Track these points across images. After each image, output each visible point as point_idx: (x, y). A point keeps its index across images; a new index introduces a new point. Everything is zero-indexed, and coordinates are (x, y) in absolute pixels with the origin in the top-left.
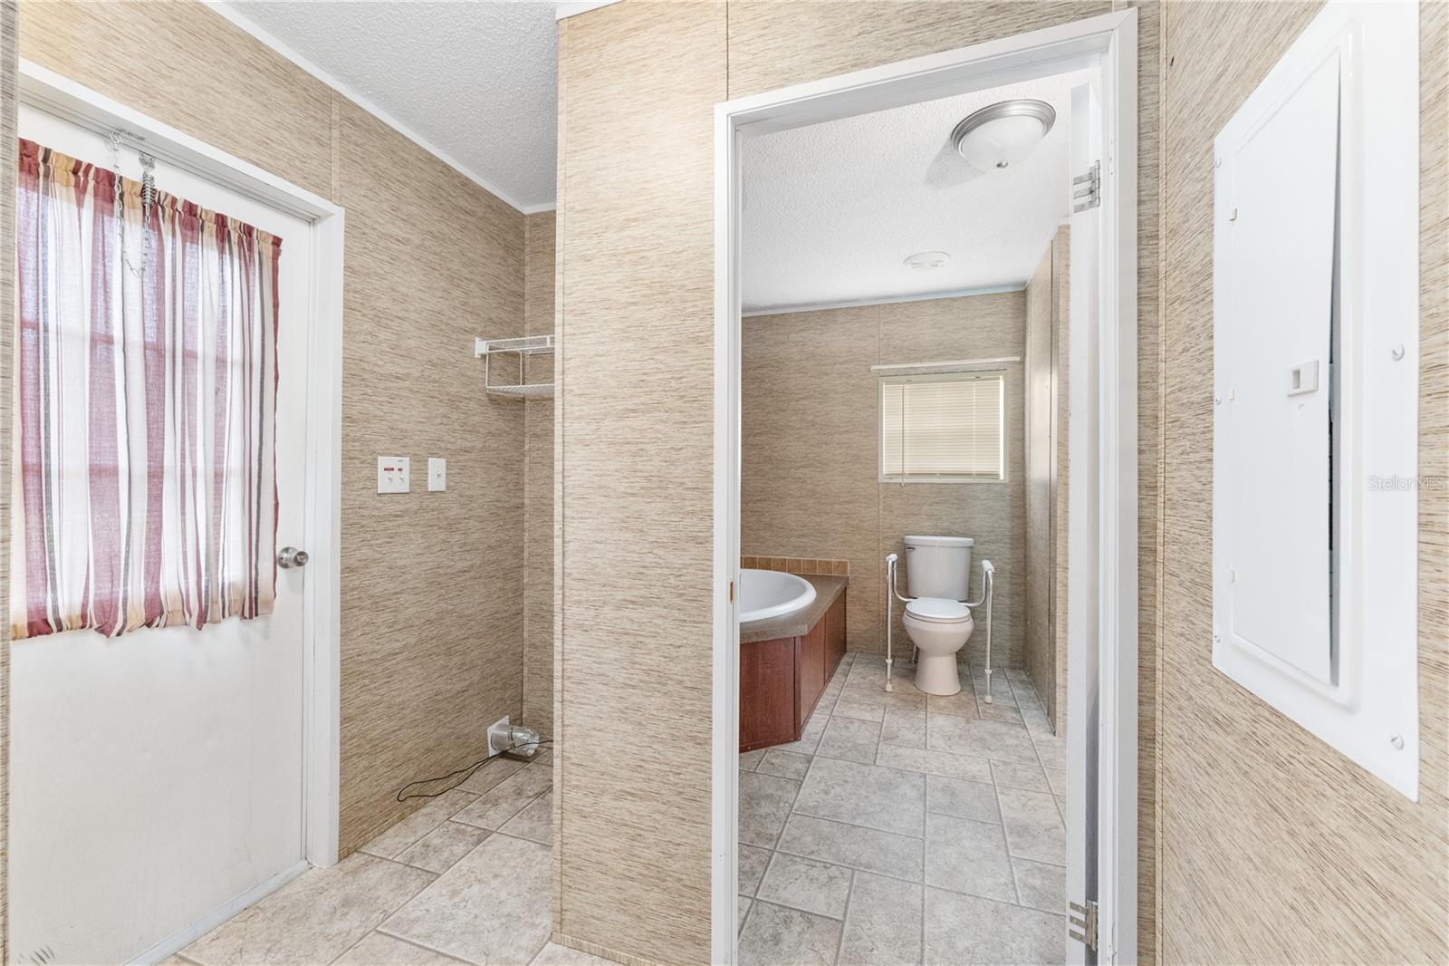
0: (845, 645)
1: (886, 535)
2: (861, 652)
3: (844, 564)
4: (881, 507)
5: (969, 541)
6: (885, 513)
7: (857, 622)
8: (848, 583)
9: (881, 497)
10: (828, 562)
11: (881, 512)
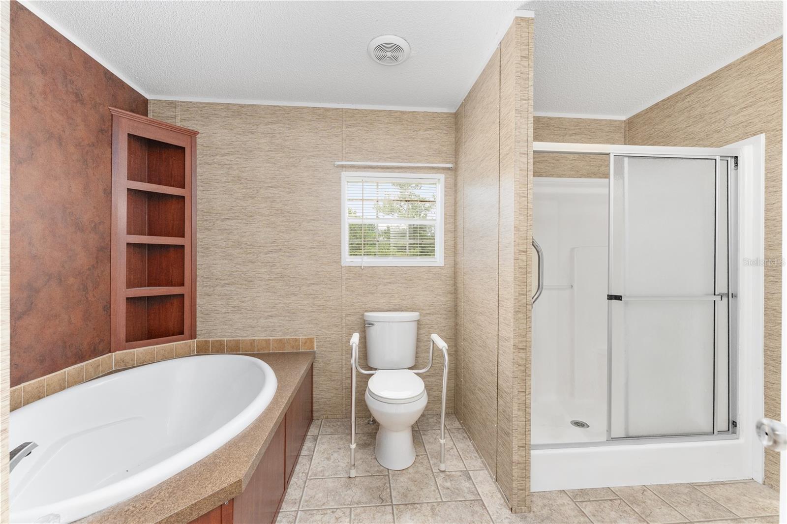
0: (312, 413)
1: (348, 312)
2: (327, 418)
3: (311, 340)
4: (344, 287)
5: (415, 315)
6: (348, 293)
7: (323, 392)
8: (315, 358)
9: (344, 278)
10: (296, 340)
11: (344, 291)
